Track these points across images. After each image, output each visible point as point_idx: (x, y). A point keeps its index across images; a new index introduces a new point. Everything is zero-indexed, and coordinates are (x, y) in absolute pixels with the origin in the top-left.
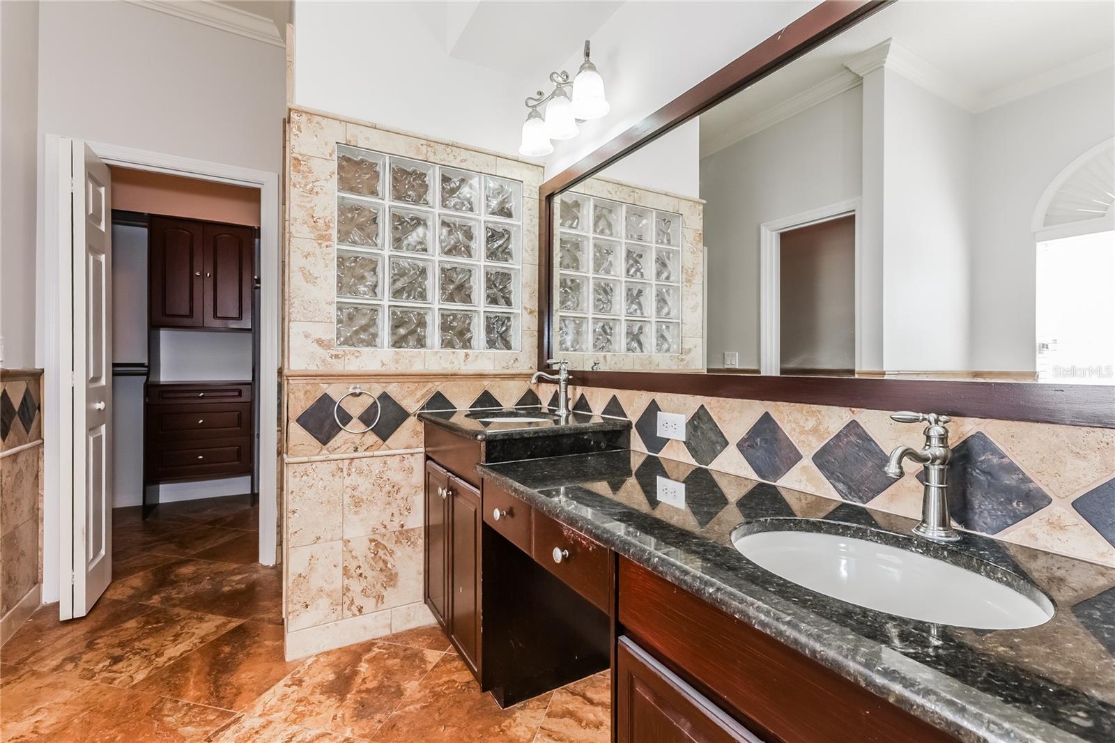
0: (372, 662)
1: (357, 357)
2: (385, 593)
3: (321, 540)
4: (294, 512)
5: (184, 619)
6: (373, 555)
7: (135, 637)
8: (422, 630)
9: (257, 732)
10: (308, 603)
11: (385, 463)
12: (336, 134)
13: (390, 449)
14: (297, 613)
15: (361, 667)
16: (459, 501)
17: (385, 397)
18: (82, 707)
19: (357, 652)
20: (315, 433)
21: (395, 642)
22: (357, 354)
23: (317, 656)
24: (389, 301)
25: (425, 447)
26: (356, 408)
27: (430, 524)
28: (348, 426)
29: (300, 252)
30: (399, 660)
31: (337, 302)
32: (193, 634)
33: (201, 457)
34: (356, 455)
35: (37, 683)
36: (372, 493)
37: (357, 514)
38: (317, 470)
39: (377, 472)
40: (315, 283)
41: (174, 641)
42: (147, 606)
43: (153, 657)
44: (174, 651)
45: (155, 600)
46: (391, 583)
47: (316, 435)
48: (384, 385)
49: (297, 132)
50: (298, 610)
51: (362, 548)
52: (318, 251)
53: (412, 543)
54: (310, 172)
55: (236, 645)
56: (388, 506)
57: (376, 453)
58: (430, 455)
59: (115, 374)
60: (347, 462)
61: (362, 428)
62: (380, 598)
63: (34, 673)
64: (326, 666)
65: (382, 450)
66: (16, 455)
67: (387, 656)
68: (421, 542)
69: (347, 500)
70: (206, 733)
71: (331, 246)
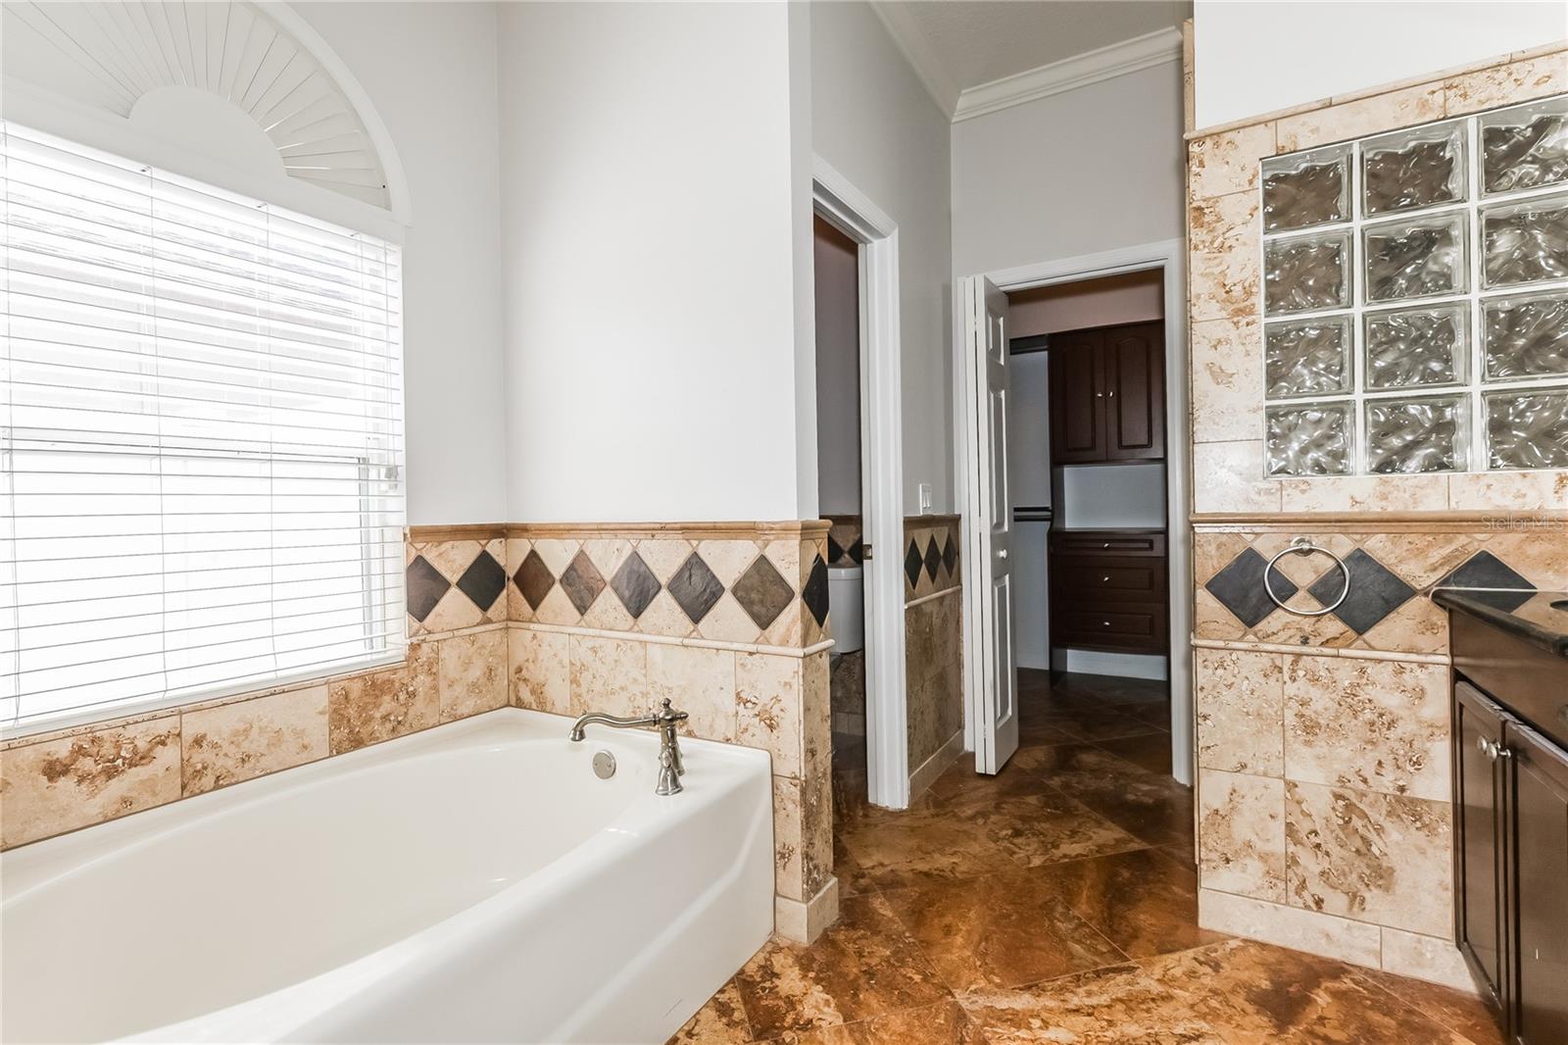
0: (1340, 999)
1: (1303, 492)
2: (1367, 895)
3: (1247, 771)
4: (1205, 718)
5: (1082, 815)
6: (1341, 822)
7: (1035, 815)
8: (1450, 994)
9: (1153, 1000)
10: (1229, 856)
11: (1363, 671)
12: (1258, 146)
13: (1372, 648)
14: (1214, 864)
15: (1317, 995)
16: (1528, 775)
17: (1360, 557)
18: (986, 867)
19: (1312, 968)
20: (1235, 607)
21: (1388, 988)
22: (1304, 487)
23: (1245, 941)
24: (1365, 392)
25: (1453, 655)
26: (1303, 573)
27: (1466, 803)
28: (1289, 602)
29: (1206, 341)
30: (1393, 1023)
31: (1267, 407)
32: (1090, 838)
33: (1107, 624)
34: (1305, 649)
35: (957, 826)
36: (1337, 717)
37: (1310, 746)
38: (1240, 663)
39: (1346, 683)
40: (1230, 382)
41: (1071, 837)
42: (1048, 786)
43: (1049, 846)
44: (1071, 849)
45: (1056, 782)
46: (1380, 883)
47: (1236, 611)
48: (1358, 537)
49: (1198, 170)
50: (1215, 861)
51: (1320, 804)
52: (1233, 334)
53: (1425, 826)
54: (1219, 219)
55: (1137, 873)
56: (1369, 747)
57: (1343, 652)
58: (1462, 670)
59: (1017, 519)
60: (1289, 659)
61: (1315, 607)
62: (1355, 899)
63: (955, 815)
64: (1258, 964)
65: (1356, 648)
66: (942, 598)
67: (1369, 1002)
68: (1446, 830)
69: (1290, 719)
70: (1096, 964)
71: (1253, 322)
